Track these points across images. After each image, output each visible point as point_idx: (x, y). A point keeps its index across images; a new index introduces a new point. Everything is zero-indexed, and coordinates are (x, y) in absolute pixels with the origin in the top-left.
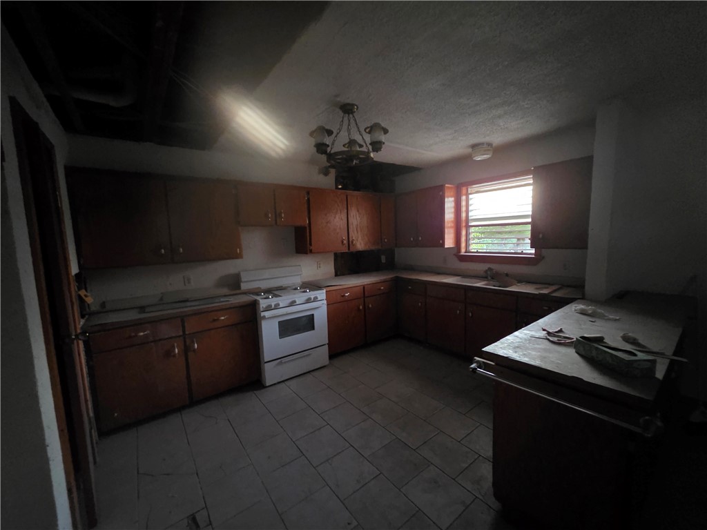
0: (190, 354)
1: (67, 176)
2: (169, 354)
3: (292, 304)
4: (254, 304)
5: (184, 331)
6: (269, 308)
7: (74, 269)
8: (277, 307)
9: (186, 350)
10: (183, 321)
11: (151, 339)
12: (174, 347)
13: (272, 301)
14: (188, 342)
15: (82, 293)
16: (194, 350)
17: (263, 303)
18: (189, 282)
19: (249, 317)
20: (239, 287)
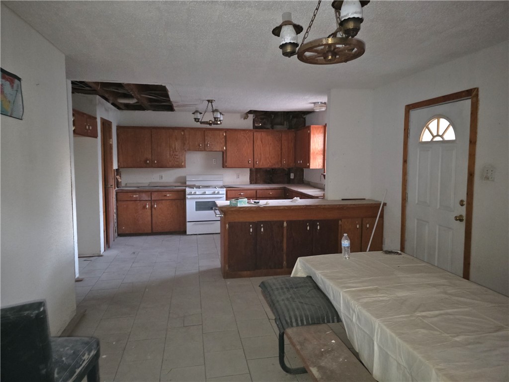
0: (153, 210)
1: (117, 129)
2: (144, 207)
3: (204, 194)
4: (184, 191)
5: (151, 199)
6: (190, 194)
7: (115, 167)
8: (195, 194)
9: (152, 207)
10: (151, 194)
11: (138, 199)
12: (146, 205)
13: (193, 191)
14: (153, 204)
15: (118, 177)
16: (155, 208)
17: (188, 190)
18: (162, 179)
19: (181, 197)
20: (185, 183)
